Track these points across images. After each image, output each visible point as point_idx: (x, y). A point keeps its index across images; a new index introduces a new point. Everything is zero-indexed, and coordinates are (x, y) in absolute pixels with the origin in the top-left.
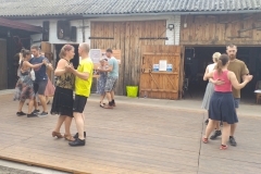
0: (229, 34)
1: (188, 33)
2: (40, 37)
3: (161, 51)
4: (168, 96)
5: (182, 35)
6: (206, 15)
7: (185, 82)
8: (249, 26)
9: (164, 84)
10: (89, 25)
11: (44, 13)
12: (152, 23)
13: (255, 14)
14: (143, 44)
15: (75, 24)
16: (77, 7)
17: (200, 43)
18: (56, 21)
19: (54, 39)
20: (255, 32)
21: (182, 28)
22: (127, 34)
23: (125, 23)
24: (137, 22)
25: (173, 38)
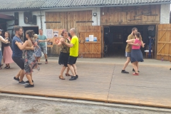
0: (129, 18)
1: (105, 18)
2: (13, 22)
3: (90, 29)
4: (95, 56)
5: (101, 19)
6: (115, 7)
7: (105, 48)
8: (140, 13)
9: (93, 50)
10: (44, 14)
11: (15, 7)
12: (84, 13)
13: (143, 6)
14: (78, 25)
15: (35, 14)
16: (36, 3)
17: (112, 24)
18: (23, 12)
19: (22, 23)
20: (143, 17)
21: (101, 15)
22: (69, 19)
23: (67, 12)
24: (74, 12)
25: (96, 21)
